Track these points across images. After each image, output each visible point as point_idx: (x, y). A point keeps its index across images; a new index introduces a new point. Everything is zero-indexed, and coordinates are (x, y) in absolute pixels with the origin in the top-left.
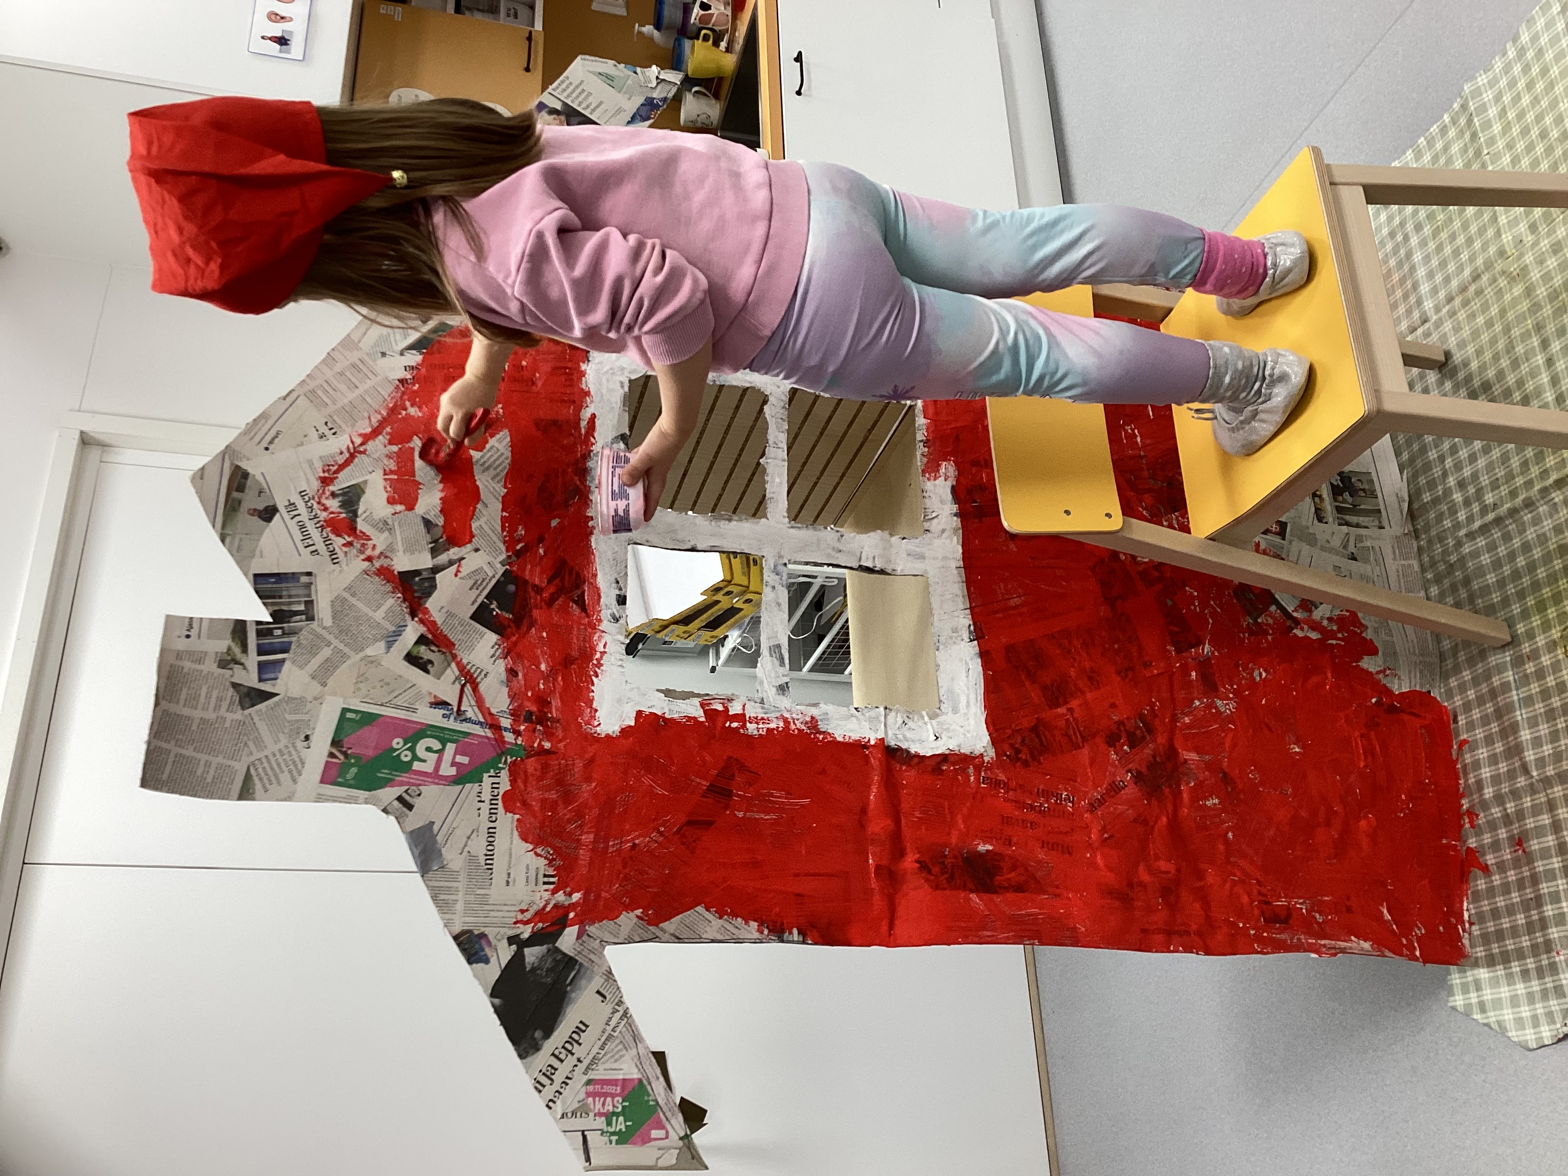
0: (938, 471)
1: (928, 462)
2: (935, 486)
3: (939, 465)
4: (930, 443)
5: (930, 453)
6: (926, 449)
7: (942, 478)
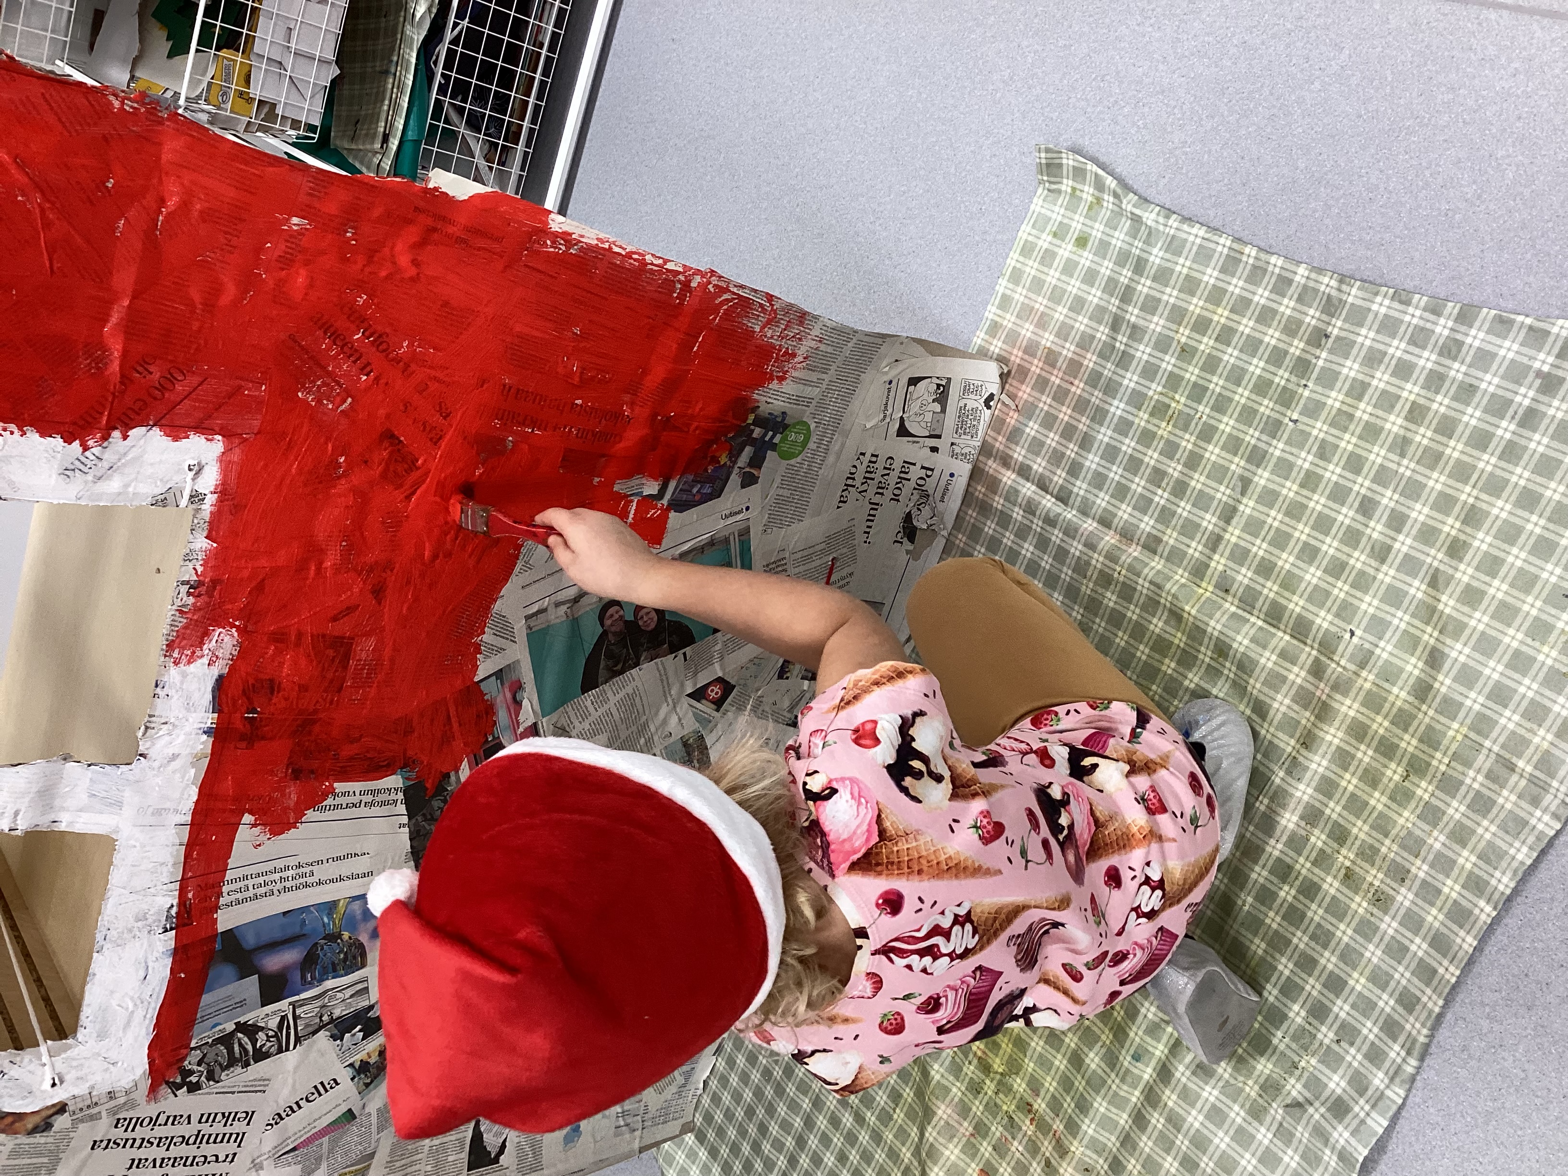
0: (201, 644)
1: (185, 627)
2: (184, 675)
3: (206, 634)
4: (203, 589)
5: (196, 609)
6: (191, 600)
7: (205, 660)
